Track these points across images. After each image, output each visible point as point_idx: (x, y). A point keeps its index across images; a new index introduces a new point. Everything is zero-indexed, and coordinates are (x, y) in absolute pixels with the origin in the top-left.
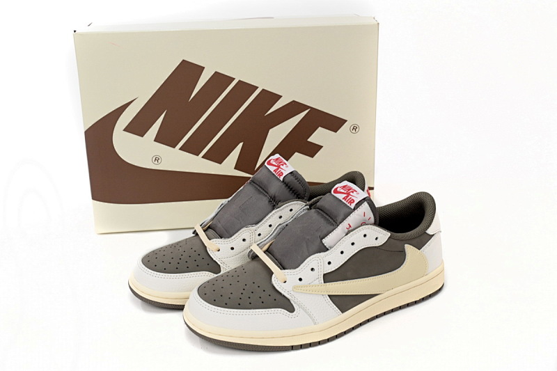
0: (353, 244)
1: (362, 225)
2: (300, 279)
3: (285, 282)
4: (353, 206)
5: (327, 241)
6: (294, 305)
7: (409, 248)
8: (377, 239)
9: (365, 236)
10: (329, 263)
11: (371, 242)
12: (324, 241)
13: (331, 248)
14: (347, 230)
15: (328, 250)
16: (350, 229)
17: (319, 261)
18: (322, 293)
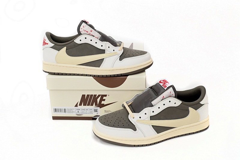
0: (164, 105)
1: (169, 97)
2: (140, 118)
3: (134, 118)
4: (166, 89)
5: (153, 103)
6: (137, 128)
7: (191, 109)
8: (175, 103)
9: (170, 102)
10: (153, 112)
11: (172, 105)
12: (152, 102)
13: (155, 105)
14: (162, 99)
15: (153, 106)
16: (164, 98)
17: (149, 111)
18: (149, 124)
